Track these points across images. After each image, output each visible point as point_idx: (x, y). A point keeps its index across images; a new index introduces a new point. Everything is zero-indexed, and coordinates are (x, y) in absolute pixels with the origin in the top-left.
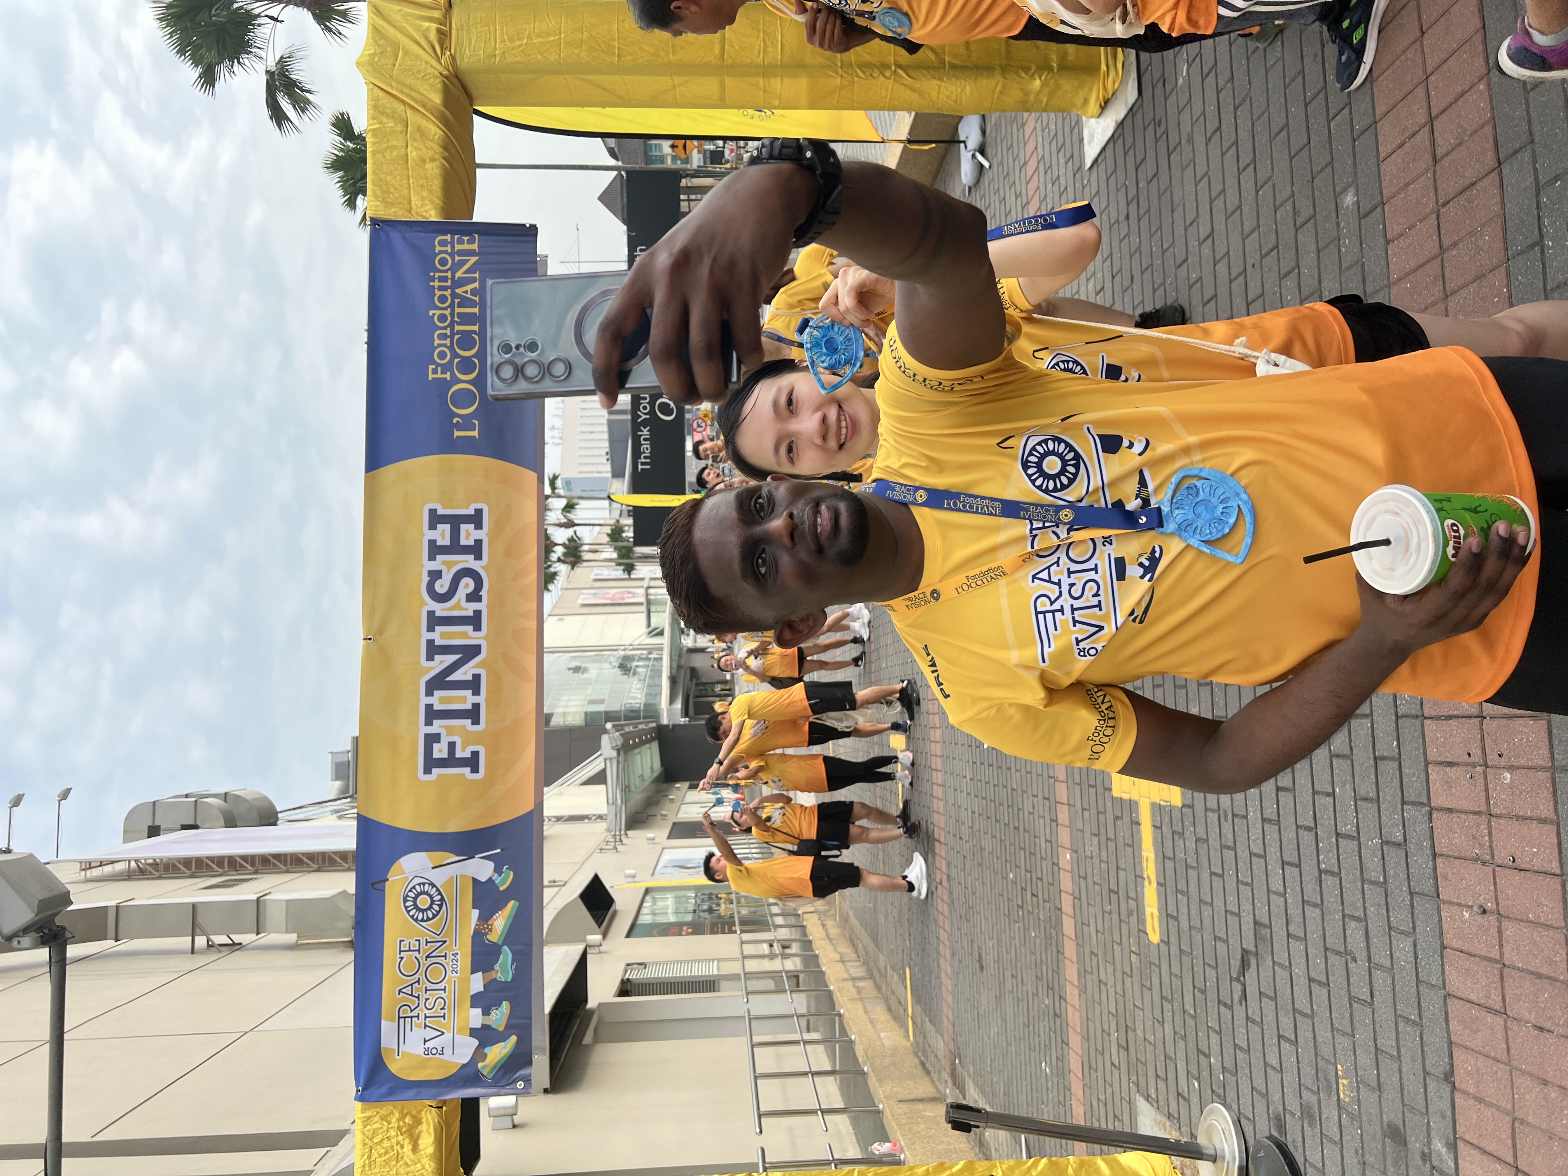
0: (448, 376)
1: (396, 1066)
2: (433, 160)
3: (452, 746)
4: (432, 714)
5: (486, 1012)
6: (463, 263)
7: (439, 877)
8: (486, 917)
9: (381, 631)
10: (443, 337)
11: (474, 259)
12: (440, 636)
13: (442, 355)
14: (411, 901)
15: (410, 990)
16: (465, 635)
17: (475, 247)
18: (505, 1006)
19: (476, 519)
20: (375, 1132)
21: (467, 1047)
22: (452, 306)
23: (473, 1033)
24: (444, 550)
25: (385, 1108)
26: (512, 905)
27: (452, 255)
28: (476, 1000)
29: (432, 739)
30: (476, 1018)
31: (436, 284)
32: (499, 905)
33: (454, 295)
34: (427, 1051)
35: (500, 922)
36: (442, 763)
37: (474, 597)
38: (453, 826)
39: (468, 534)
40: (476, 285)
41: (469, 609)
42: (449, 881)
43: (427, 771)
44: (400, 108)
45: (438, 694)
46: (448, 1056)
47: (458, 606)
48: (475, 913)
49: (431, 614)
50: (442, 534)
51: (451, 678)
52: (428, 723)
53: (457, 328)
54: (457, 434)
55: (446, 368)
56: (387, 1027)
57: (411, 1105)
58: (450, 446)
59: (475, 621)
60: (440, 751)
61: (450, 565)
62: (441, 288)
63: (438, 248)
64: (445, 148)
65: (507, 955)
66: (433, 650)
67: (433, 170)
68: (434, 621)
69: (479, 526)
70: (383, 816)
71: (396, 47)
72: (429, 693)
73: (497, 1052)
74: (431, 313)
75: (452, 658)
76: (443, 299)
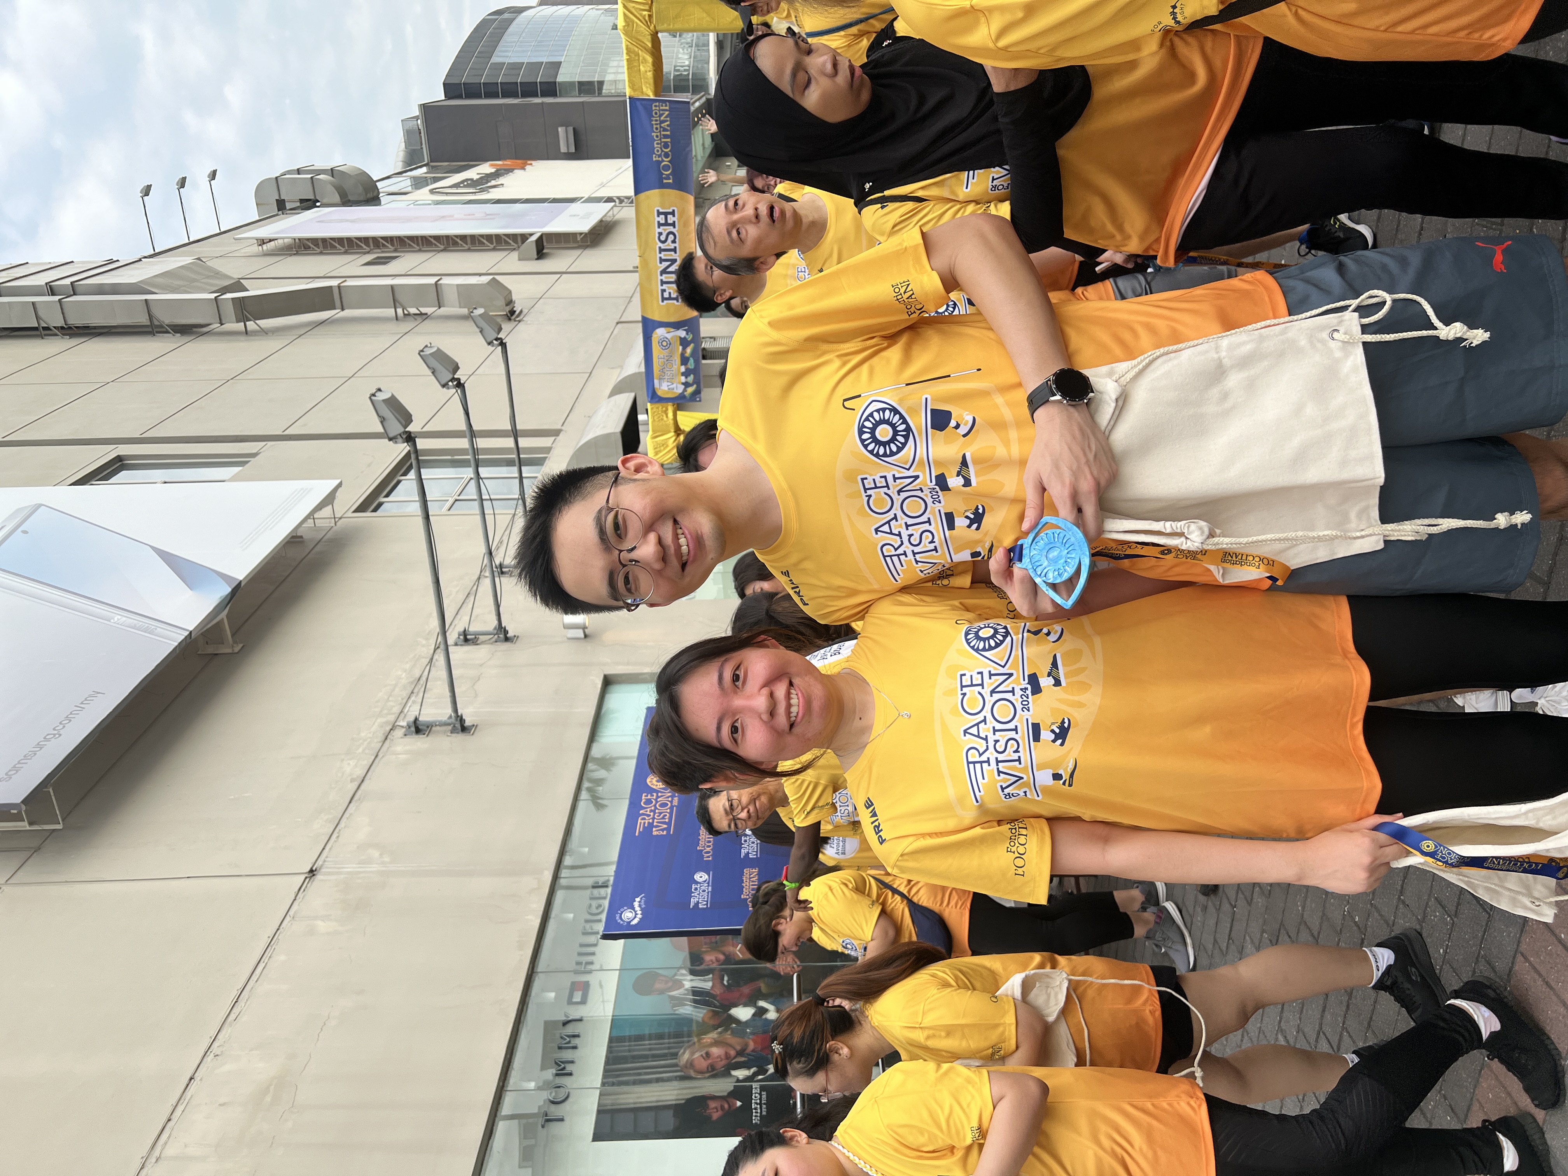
0: (660, 159)
1: (659, 393)
2: (650, 71)
3: (670, 293)
4: (663, 283)
5: (686, 378)
6: (664, 114)
7: (669, 336)
8: (684, 349)
9: (644, 253)
10: (657, 144)
11: (667, 113)
12: (663, 255)
13: (658, 151)
14: (661, 342)
15: (662, 371)
16: (671, 255)
17: (667, 108)
18: (692, 376)
19: (673, 213)
20: (655, 412)
21: (681, 388)
22: (660, 132)
23: (683, 384)
24: (663, 225)
25: (657, 405)
26: (692, 345)
27: (659, 111)
28: (683, 374)
29: (663, 291)
30: (683, 379)
31: (654, 122)
32: (688, 345)
33: (661, 127)
34: (669, 389)
35: (689, 350)
36: (667, 299)
37: (674, 242)
38: (672, 319)
39: (671, 219)
40: (668, 123)
41: (672, 246)
42: (672, 338)
43: (663, 301)
44: (636, 49)
45: (664, 275)
46: (675, 390)
47: (668, 245)
48: (681, 348)
49: (660, 248)
50: (662, 219)
51: (668, 270)
52: (662, 285)
53: (663, 140)
54: (665, 181)
55: (660, 156)
56: (656, 382)
57: (665, 404)
58: (663, 186)
59: (674, 250)
60: (666, 295)
61: (665, 230)
62: (656, 124)
63: (654, 108)
64: (654, 65)
65: (692, 361)
66: (662, 260)
67: (650, 75)
68: (661, 250)
69: (674, 216)
70: (650, 316)
71: (633, 22)
72: (661, 275)
73: (690, 390)
74: (653, 134)
75: (669, 263)
76: (657, 129)
